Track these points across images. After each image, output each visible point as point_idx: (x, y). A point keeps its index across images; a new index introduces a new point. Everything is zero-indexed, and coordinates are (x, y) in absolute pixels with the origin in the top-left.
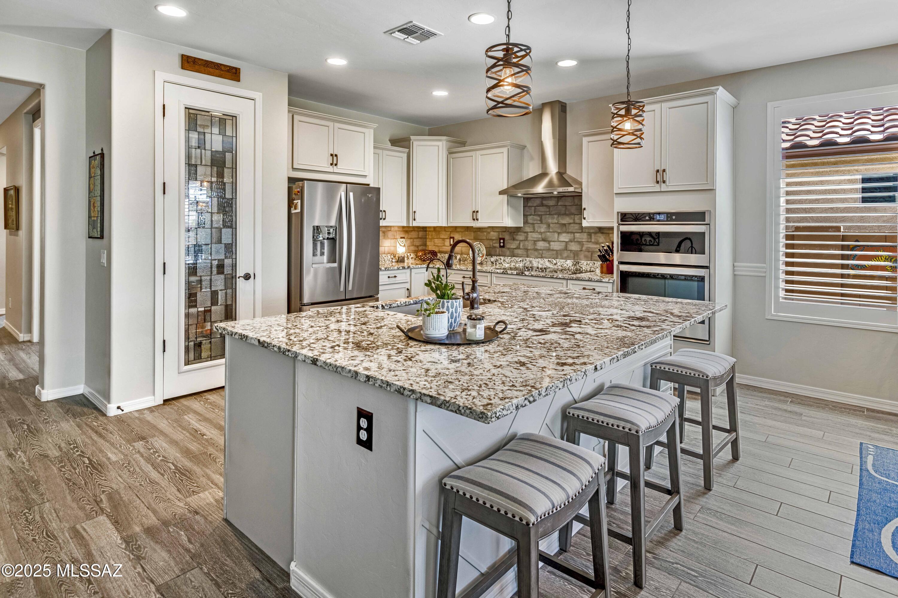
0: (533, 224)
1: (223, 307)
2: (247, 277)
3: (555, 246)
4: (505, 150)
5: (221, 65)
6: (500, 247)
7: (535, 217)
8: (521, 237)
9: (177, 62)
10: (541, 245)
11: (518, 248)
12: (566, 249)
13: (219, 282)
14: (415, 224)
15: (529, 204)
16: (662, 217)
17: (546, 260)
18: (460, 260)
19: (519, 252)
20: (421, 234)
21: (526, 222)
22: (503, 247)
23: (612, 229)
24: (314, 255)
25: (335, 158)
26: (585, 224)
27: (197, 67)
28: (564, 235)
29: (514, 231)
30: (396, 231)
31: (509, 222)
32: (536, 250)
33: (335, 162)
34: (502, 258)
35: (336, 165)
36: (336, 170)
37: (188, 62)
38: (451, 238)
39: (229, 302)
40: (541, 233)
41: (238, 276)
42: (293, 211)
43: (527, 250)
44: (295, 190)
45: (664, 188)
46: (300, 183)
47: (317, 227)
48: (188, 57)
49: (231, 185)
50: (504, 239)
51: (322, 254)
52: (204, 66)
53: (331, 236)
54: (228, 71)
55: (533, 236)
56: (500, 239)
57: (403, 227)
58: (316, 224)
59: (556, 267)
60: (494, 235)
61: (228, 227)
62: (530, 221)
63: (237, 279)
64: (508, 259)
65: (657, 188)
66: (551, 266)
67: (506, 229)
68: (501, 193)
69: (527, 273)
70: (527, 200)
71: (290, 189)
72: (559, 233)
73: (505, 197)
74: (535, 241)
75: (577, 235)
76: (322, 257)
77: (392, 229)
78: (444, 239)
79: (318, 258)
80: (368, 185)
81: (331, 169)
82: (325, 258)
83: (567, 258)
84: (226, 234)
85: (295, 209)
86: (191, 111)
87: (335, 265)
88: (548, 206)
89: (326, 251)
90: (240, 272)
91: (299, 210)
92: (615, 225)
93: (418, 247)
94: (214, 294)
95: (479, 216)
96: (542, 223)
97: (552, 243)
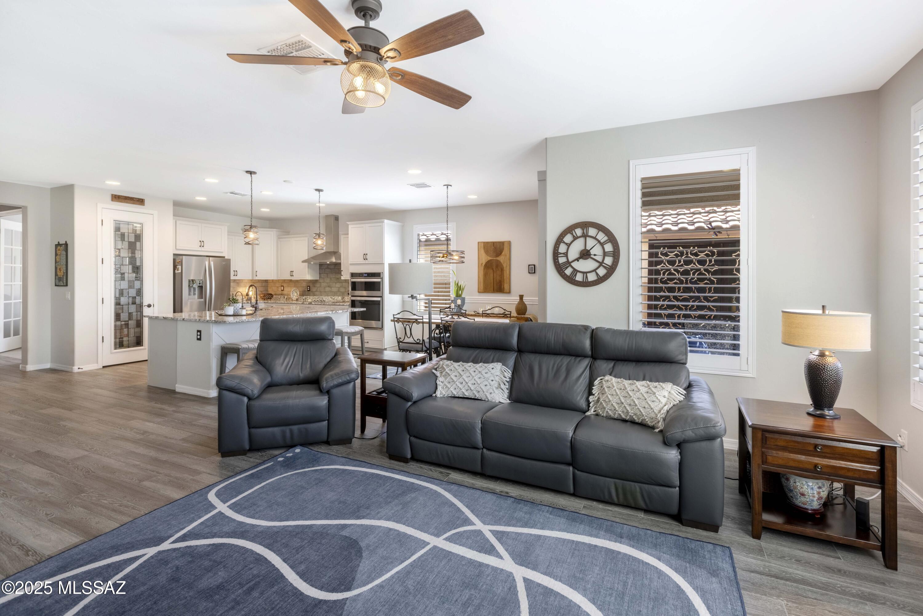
0: (324, 278)
1: (135, 322)
2: (149, 306)
3: (334, 289)
4: (307, 239)
5: (134, 198)
6: (308, 291)
7: (325, 274)
8: (318, 285)
9: (109, 198)
10: (328, 289)
11: (316, 291)
12: (339, 291)
13: (133, 309)
14: (257, 278)
15: (322, 268)
16: (365, 275)
17: (329, 297)
18: (287, 298)
19: (317, 293)
20: (264, 284)
21: (320, 277)
22: (309, 291)
23: (348, 280)
24: (189, 294)
25: (202, 243)
26: (343, 278)
27: (120, 200)
28: (338, 283)
29: (314, 282)
30: (246, 283)
31: (309, 277)
32: (325, 292)
33: (202, 245)
34: (309, 297)
35: (203, 246)
36: (202, 249)
37: (115, 198)
38: (282, 286)
39: (139, 319)
40: (327, 283)
41: (144, 305)
42: (176, 272)
43: (321, 292)
44: (178, 261)
45: (366, 262)
46: (181, 257)
47: (192, 280)
48: (115, 195)
49: (139, 259)
50: (309, 286)
51: (194, 294)
52: (124, 199)
53: (201, 285)
54: (138, 201)
55: (323, 285)
56: (308, 286)
57: (251, 280)
58: (192, 278)
59: (334, 300)
60: (304, 284)
61: (138, 280)
62: (322, 276)
63: (144, 307)
64: (311, 297)
65: (364, 262)
66: (332, 300)
67: (311, 281)
68: (303, 262)
69: (313, 303)
70: (321, 265)
71: (174, 260)
72: (336, 283)
73: (306, 264)
74: (325, 287)
75: (344, 284)
76: (194, 296)
77: (244, 281)
78: (278, 287)
79: (192, 296)
80: (224, 257)
81: (200, 249)
82: (196, 296)
83: (339, 296)
84: (137, 284)
85: (178, 270)
86: (117, 222)
87: (203, 300)
88: (331, 269)
89: (197, 292)
90: (145, 303)
91: (180, 271)
92: (349, 278)
93: (262, 291)
94: (130, 314)
95: (294, 274)
96: (328, 278)
97: (332, 288)
